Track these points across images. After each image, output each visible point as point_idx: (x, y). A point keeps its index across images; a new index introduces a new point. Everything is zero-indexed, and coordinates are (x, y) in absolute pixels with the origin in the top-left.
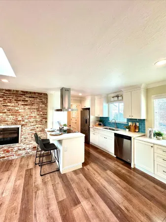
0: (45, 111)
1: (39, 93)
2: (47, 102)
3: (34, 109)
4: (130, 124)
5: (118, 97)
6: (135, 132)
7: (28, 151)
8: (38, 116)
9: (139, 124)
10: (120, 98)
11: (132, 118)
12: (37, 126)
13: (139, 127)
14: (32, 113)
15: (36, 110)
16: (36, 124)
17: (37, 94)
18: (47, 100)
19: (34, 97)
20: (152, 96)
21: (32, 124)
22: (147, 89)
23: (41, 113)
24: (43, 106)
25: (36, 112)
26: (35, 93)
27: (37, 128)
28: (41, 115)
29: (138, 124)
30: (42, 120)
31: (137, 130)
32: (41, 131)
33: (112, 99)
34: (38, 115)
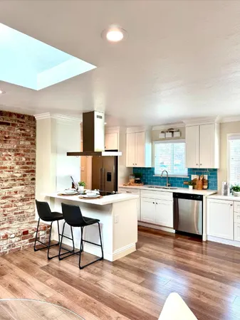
0: (30, 155)
1: (18, 116)
2: (35, 136)
3: (9, 150)
4: (194, 177)
5: (173, 132)
6: (203, 189)
7: (13, 240)
8: (17, 167)
9: (209, 177)
10: (177, 134)
11: (201, 167)
12: (15, 188)
13: (208, 181)
14: (4, 159)
15: (12, 154)
16: (14, 185)
17: (14, 117)
18: (35, 132)
19: (8, 124)
20: (228, 135)
21: (6, 184)
22: (220, 124)
23: (24, 159)
24: (28, 143)
25: (13, 158)
26: (10, 114)
27: (16, 192)
28: (23, 163)
29: (206, 177)
30: (25, 175)
31: (205, 187)
32: (23, 200)
33: (162, 136)
34: (17, 164)
